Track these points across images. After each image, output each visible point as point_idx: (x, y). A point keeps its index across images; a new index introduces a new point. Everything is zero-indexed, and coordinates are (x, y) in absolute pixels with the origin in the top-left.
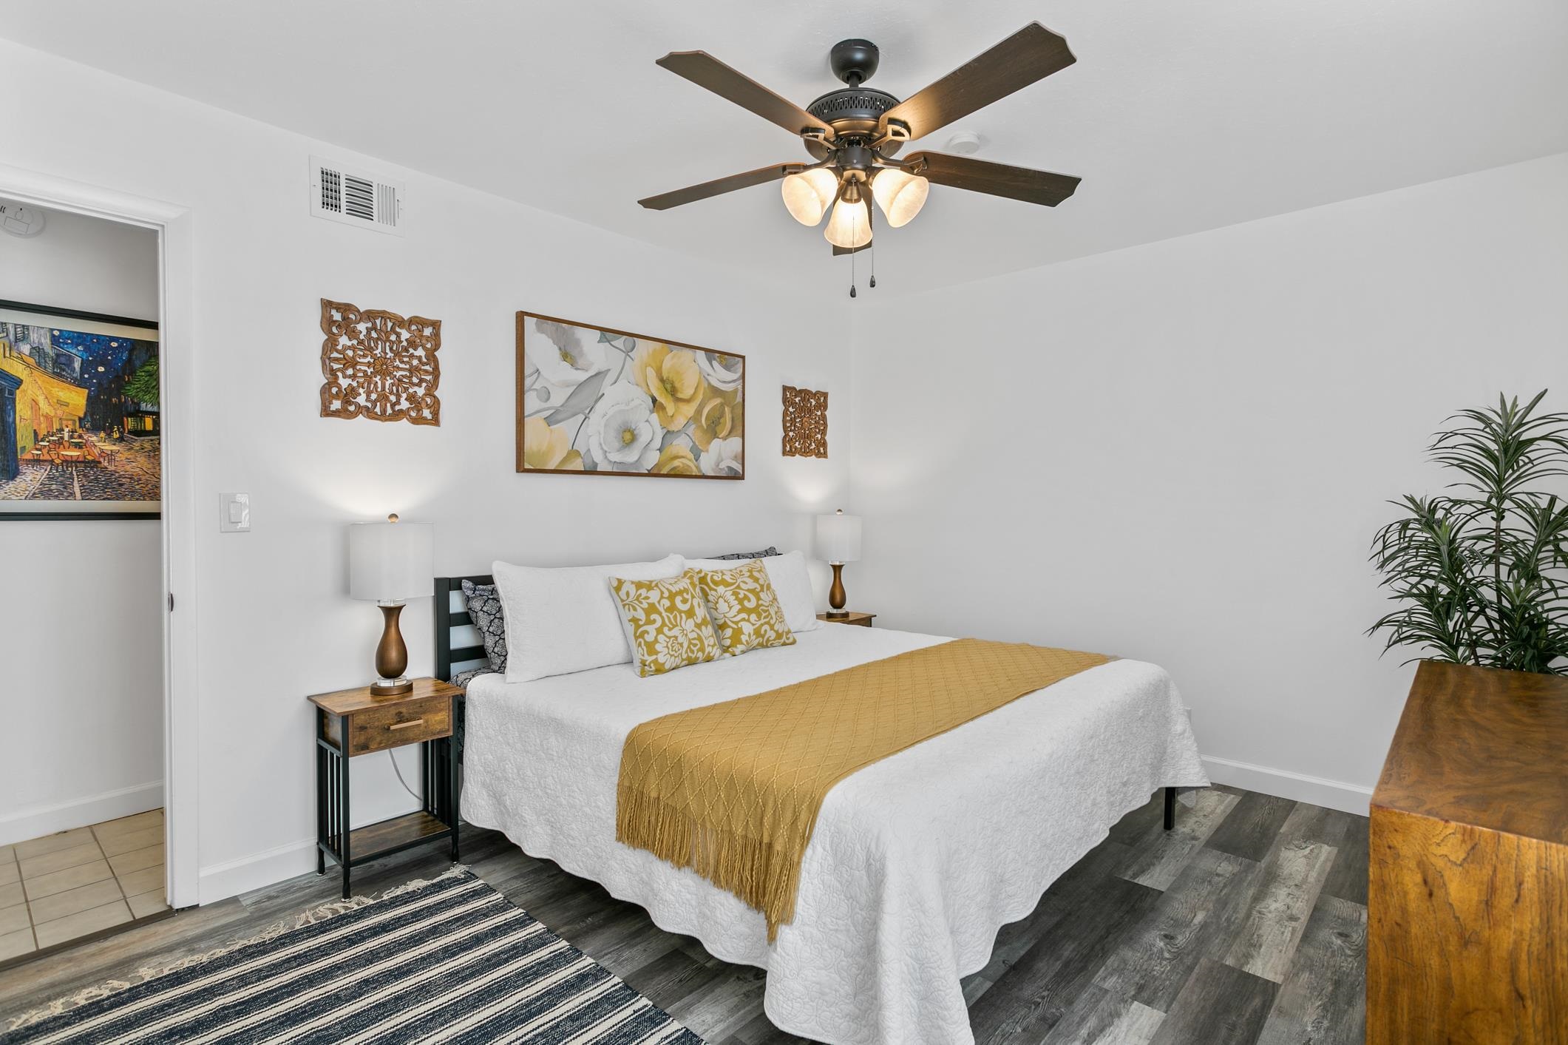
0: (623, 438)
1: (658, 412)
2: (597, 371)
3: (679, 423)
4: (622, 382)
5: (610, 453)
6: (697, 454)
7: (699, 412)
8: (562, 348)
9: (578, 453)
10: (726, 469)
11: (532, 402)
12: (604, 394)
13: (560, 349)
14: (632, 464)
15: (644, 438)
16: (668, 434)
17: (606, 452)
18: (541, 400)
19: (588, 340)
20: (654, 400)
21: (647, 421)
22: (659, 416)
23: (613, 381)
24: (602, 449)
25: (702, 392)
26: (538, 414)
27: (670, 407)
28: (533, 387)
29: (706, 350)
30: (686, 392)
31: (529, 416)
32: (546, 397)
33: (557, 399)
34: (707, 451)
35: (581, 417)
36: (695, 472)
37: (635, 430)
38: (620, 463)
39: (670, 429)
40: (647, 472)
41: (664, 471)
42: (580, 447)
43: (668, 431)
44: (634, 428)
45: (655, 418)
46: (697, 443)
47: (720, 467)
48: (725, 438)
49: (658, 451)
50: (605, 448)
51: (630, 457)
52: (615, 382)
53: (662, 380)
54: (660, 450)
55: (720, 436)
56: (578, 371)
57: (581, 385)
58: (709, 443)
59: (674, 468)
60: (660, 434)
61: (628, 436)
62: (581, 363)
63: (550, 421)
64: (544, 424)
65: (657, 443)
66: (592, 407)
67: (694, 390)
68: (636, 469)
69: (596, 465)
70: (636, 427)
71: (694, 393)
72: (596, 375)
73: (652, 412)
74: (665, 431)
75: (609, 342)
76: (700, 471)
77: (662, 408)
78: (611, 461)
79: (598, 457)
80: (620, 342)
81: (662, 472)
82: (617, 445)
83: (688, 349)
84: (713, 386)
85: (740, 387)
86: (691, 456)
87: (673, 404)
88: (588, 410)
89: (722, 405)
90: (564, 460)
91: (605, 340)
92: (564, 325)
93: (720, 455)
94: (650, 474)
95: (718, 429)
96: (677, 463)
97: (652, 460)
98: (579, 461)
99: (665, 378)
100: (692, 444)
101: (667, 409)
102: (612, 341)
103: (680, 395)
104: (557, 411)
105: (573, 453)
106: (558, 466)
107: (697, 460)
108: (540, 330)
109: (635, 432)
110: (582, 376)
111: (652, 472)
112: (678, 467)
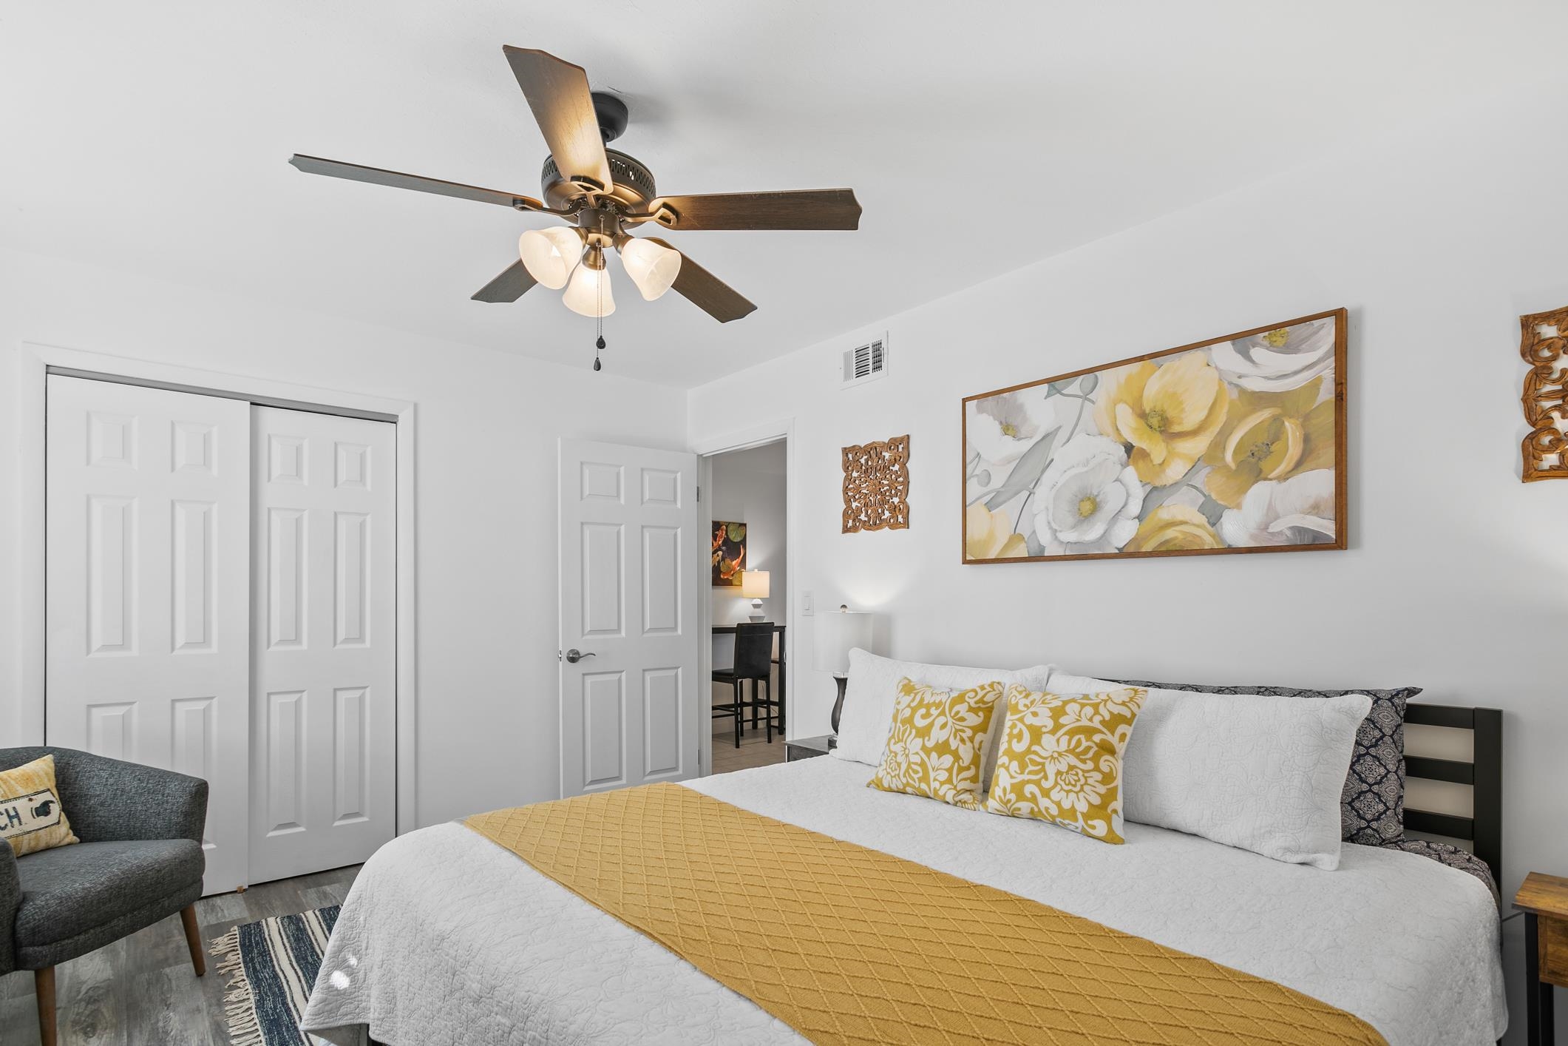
0: (1079, 509)
1: (1135, 464)
2: (1043, 434)
3: (1176, 471)
4: (1079, 438)
5: (1061, 531)
6: (1213, 515)
7: (1218, 445)
8: (1004, 421)
9: (1021, 538)
10: (1289, 533)
11: (974, 489)
12: (1052, 460)
13: (1001, 423)
14: (1092, 543)
15: (1111, 504)
16: (1155, 493)
17: (1056, 531)
18: (982, 486)
19: (1034, 401)
20: (1129, 448)
21: (1117, 480)
22: (1137, 470)
23: (1065, 440)
24: (1051, 528)
25: (1225, 410)
26: (979, 502)
27: (1157, 449)
28: (974, 474)
29: (1233, 338)
30: (1191, 418)
31: (970, 504)
32: (987, 481)
33: (997, 482)
34: (1239, 506)
35: (1025, 494)
36: (1209, 543)
37: (1097, 496)
38: (1075, 543)
39: (1157, 484)
40: (1117, 551)
41: (1148, 547)
42: (1024, 530)
43: (1155, 488)
44: (1096, 494)
45: (1130, 474)
46: (1214, 496)
47: (1270, 530)
48: (1284, 478)
49: (1137, 520)
50: (1055, 526)
51: (1092, 533)
52: (1068, 440)
53: (1143, 416)
54: (1140, 518)
55: (1272, 475)
56: (1023, 441)
57: (1024, 457)
58: (1243, 490)
59: (1167, 542)
60: (1138, 493)
61: (1087, 506)
62: (1024, 431)
63: (990, 506)
64: (984, 510)
65: (1135, 508)
66: (1039, 479)
67: (1205, 413)
68: (1099, 549)
69: (1042, 548)
70: (1099, 492)
71: (1207, 417)
72: (1043, 438)
73: (1124, 465)
74: (1148, 488)
75: (1059, 392)
76: (1222, 540)
77: (1144, 455)
78: (1062, 542)
79: (1045, 538)
80: (1075, 387)
81: (1143, 550)
82: (1071, 520)
83: (1193, 351)
84: (1253, 393)
85: (1328, 373)
86: (1202, 519)
87: (1163, 445)
88: (1034, 483)
89: (1277, 420)
90: (1007, 547)
91: (1055, 391)
92: (1005, 395)
93: (1270, 507)
94: (1123, 554)
95: (1265, 465)
96: (1170, 533)
97: (1124, 533)
98: (1023, 545)
99: (1147, 412)
100: (1202, 499)
101: (1152, 456)
102: (1063, 390)
103: (1176, 428)
104: (998, 493)
105: (1016, 538)
106: (998, 555)
107: (1213, 525)
108: (980, 410)
109: (1098, 500)
110: (1025, 446)
111: (1125, 550)
112: (1176, 538)
